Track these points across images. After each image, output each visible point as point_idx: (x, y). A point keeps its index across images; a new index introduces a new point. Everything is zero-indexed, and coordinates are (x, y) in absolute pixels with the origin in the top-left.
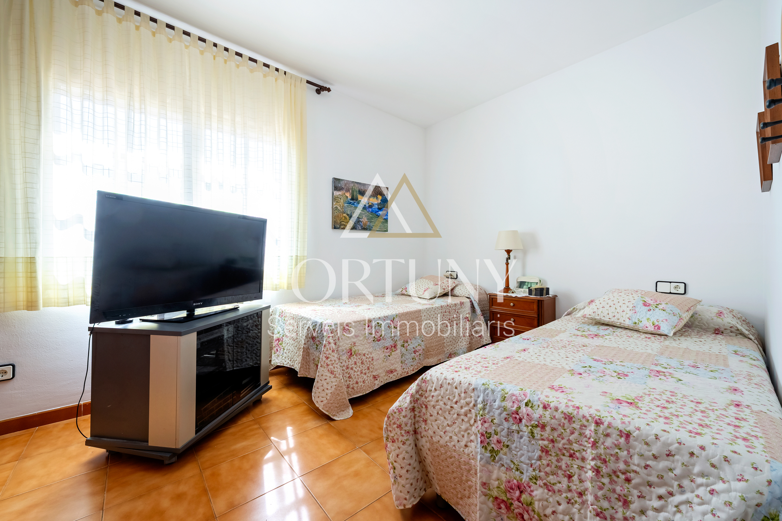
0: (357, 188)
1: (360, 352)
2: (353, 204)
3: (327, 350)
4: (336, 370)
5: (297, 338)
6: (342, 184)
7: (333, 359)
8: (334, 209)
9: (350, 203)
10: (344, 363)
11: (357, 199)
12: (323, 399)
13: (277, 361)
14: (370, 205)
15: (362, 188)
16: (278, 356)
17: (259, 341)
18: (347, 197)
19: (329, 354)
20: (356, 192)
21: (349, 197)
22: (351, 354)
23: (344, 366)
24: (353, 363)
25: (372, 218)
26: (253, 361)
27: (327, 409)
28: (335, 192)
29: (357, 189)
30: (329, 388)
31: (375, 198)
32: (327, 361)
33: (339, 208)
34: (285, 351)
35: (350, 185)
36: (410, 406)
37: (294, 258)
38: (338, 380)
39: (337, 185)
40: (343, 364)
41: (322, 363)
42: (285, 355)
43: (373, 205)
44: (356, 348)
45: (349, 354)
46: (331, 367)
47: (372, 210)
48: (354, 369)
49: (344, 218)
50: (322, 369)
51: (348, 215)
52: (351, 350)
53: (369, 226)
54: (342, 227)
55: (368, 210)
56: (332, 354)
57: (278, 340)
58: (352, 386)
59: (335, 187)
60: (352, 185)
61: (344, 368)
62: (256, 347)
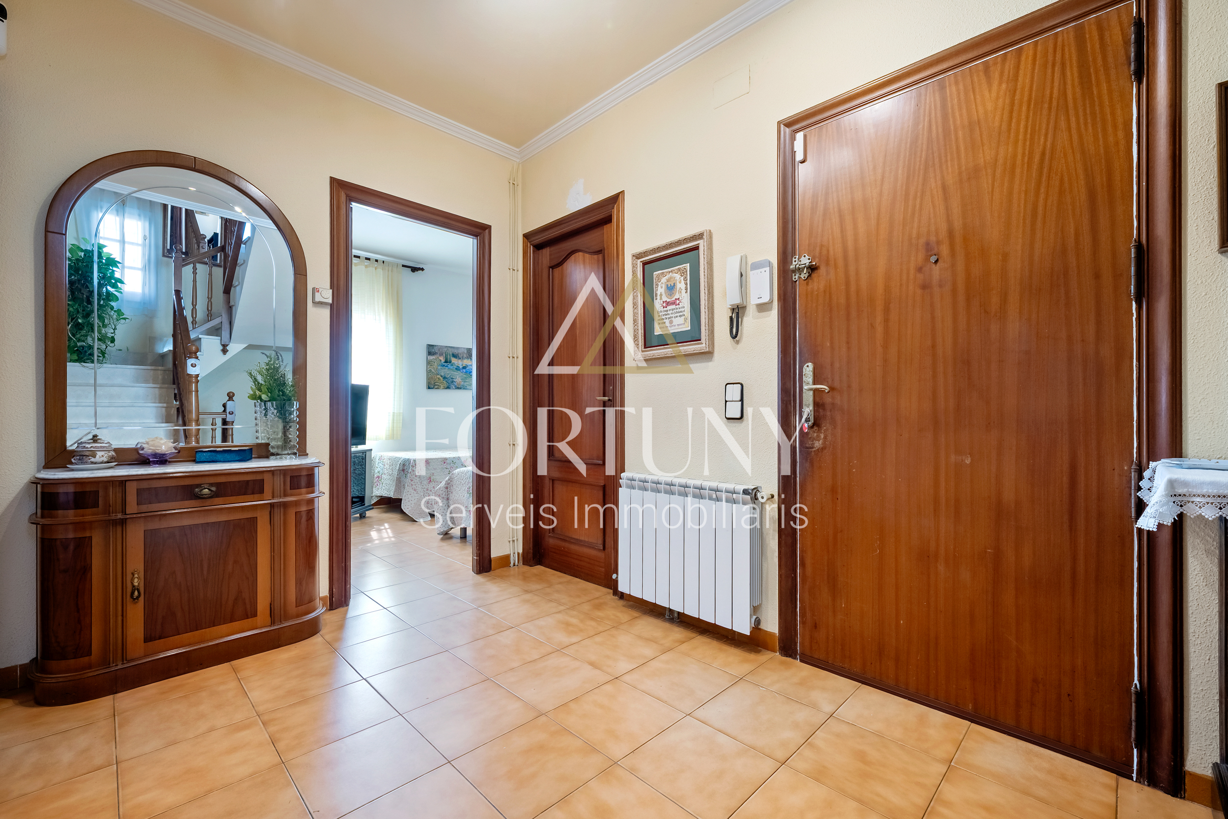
0: (450, 352)
1: (437, 480)
2: (447, 366)
3: (412, 475)
4: (418, 488)
5: (392, 474)
6: (436, 349)
7: (416, 481)
8: (429, 372)
9: (444, 365)
10: (425, 486)
11: (450, 362)
12: (408, 507)
13: (377, 493)
14: (464, 367)
15: (456, 351)
16: (378, 489)
17: (364, 478)
18: (441, 360)
19: (413, 478)
20: (450, 355)
21: (443, 361)
22: (430, 481)
23: (425, 488)
24: (432, 487)
25: (466, 378)
26: (359, 492)
27: (411, 513)
28: (428, 357)
29: (451, 354)
30: (413, 500)
31: (469, 359)
32: (411, 483)
33: (433, 370)
34: (384, 485)
35: (444, 350)
36: (445, 486)
37: (391, 414)
38: (419, 495)
39: (431, 350)
40: (423, 487)
41: (408, 484)
42: (383, 488)
43: (467, 366)
44: (434, 477)
45: (429, 480)
46: (414, 486)
47: (466, 371)
48: (433, 491)
49: (437, 379)
50: (408, 487)
51: (442, 376)
52: (430, 478)
53: (463, 386)
54: (436, 387)
55: (461, 371)
56: (415, 478)
57: (378, 477)
58: (431, 503)
59: (429, 352)
60: (446, 349)
61: (425, 490)
62: (361, 481)
